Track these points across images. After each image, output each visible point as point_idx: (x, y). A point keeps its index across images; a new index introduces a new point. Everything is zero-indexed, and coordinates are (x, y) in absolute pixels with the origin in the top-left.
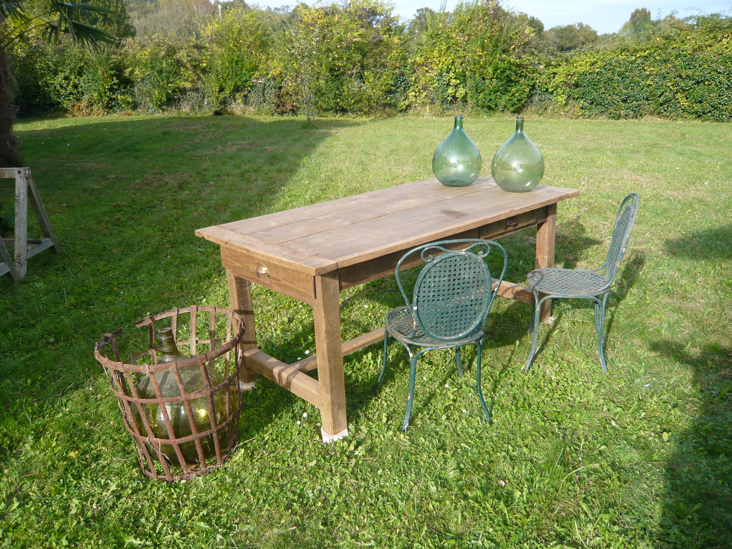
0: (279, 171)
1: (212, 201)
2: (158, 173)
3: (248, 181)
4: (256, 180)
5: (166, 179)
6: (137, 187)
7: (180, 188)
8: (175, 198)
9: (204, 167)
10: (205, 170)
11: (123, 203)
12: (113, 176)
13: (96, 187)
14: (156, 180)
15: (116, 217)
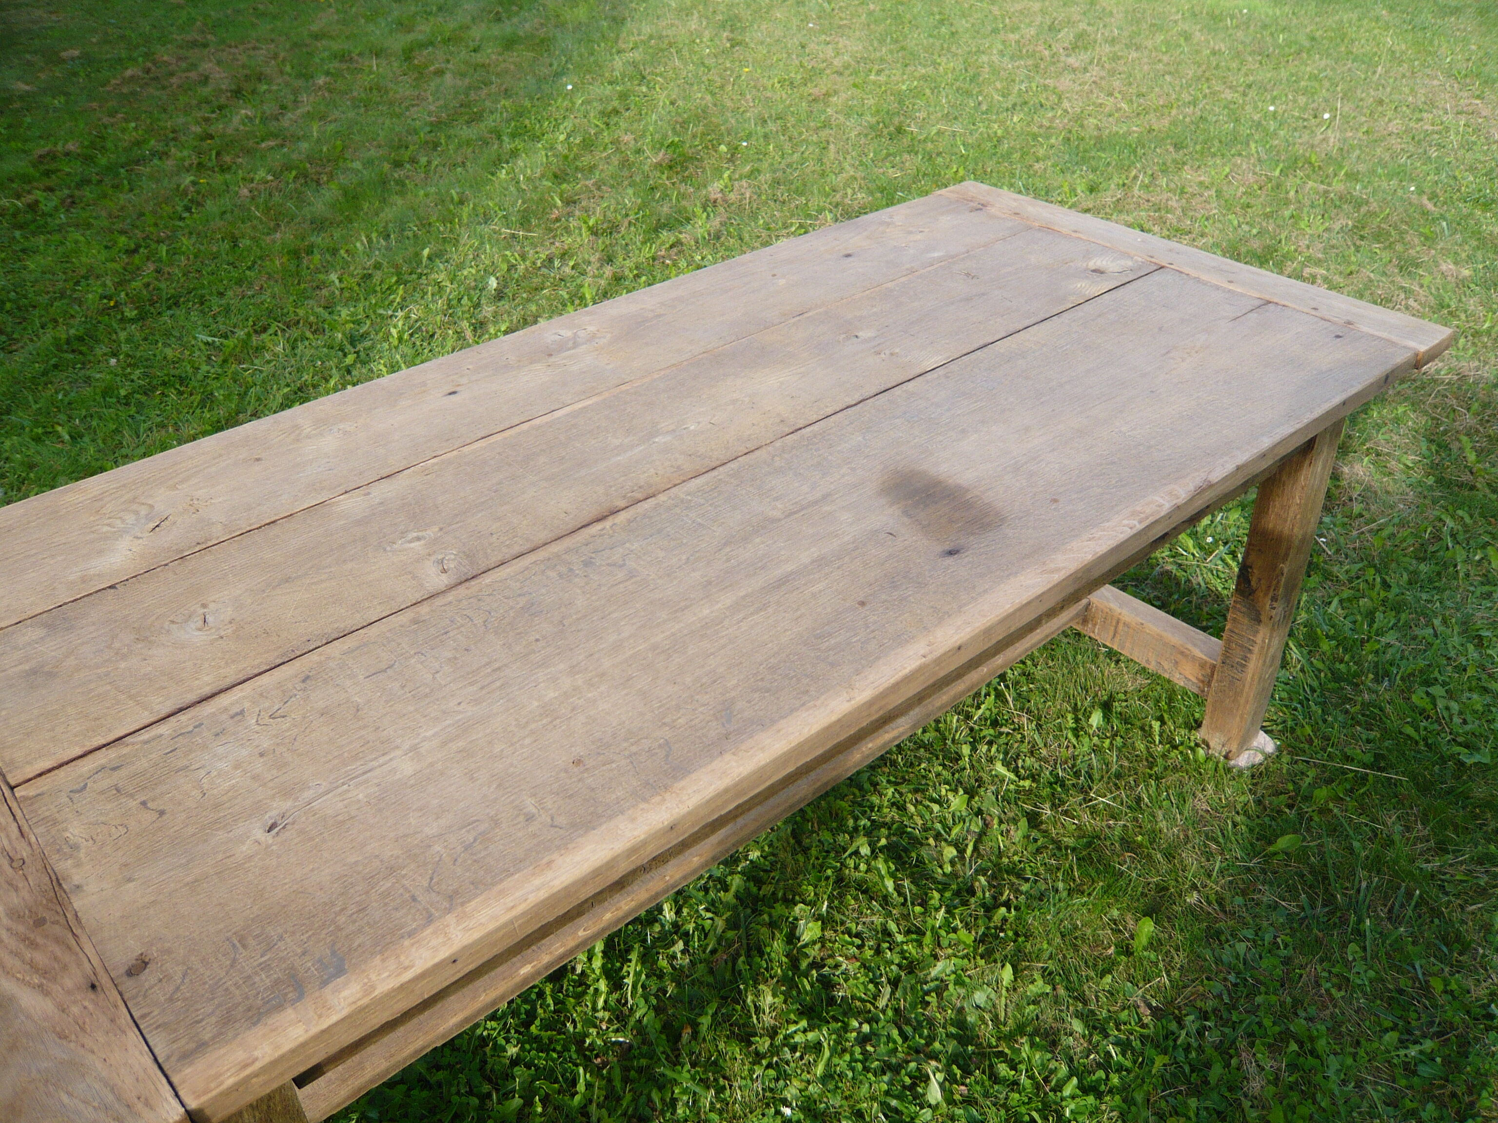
0: (509, 43)
1: (304, 146)
2: (194, 44)
3: (421, 75)
4: (440, 73)
5: (206, 66)
6: (125, 90)
7: (237, 93)
8: (212, 130)
9: (315, 28)
10: (317, 37)
11: (71, 146)
12: (76, 53)
13: (22, 87)
14: (184, 65)
15: (30, 198)
